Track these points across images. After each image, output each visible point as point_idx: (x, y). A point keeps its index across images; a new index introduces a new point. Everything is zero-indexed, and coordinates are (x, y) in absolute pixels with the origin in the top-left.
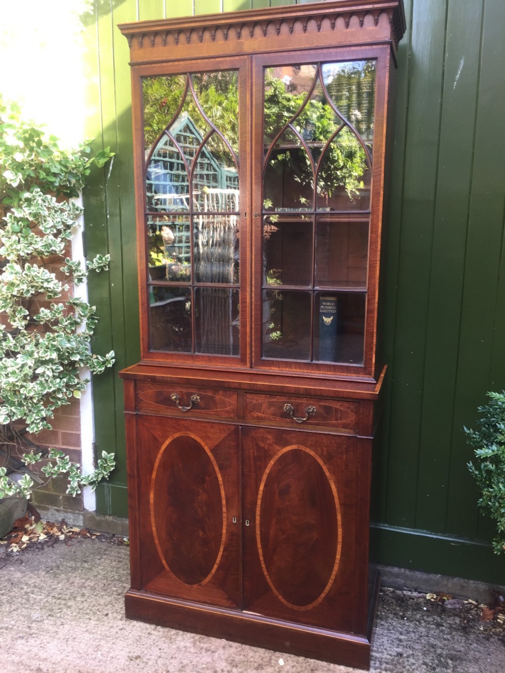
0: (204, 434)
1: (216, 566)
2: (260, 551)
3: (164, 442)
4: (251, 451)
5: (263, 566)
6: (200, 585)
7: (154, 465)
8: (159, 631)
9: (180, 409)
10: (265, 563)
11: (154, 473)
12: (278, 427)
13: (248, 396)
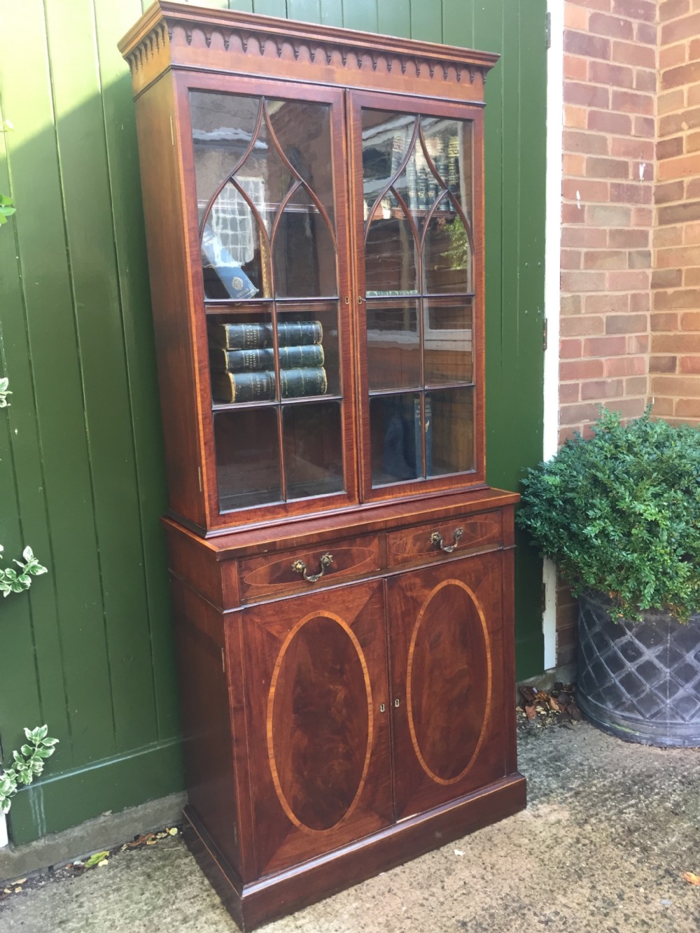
0: (340, 606)
1: (362, 783)
2: (413, 732)
3: (286, 637)
4: (399, 607)
5: (417, 749)
6: (343, 821)
7: (271, 678)
8: (304, 917)
9: (308, 581)
10: (419, 745)
11: (272, 690)
12: (425, 564)
13: (392, 535)
